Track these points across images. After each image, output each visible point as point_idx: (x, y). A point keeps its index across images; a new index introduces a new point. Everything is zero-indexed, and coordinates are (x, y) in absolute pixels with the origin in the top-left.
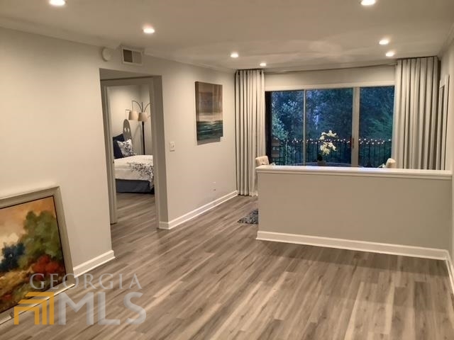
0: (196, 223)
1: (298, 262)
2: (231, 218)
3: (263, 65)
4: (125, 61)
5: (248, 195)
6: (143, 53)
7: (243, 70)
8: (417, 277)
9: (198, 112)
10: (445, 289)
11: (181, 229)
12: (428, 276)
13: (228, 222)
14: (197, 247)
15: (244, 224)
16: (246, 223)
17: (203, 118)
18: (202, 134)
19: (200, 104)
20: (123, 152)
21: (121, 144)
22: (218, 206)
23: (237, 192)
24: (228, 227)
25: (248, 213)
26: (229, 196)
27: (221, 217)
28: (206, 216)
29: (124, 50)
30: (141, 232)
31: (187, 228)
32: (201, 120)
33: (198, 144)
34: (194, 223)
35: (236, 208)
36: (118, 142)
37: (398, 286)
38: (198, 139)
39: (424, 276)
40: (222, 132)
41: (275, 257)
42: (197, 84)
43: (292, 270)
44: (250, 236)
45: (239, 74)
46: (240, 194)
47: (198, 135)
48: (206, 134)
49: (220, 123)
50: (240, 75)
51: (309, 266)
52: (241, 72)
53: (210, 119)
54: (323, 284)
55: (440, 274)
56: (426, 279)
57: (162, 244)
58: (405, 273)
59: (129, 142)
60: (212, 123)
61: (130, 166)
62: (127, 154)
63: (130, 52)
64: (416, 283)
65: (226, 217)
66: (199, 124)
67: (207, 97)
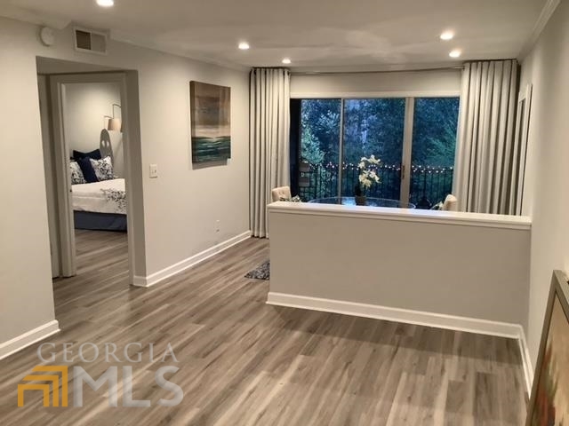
0: (187, 278)
1: (320, 338)
2: (237, 270)
3: (286, 62)
4: (78, 47)
5: (264, 237)
6: (109, 36)
7: (261, 68)
8: (480, 366)
9: (193, 124)
10: (517, 384)
11: (164, 286)
12: (494, 364)
13: (232, 275)
14: (181, 315)
15: (253, 280)
16: (256, 278)
17: (200, 132)
18: (200, 154)
19: (196, 113)
20: (98, 174)
21: (95, 162)
22: (221, 253)
23: (249, 232)
24: (231, 283)
25: (261, 263)
26: (239, 239)
27: (223, 270)
28: (203, 267)
29: (77, 31)
30: (106, 290)
31: (174, 285)
32: (198, 135)
33: (194, 168)
34: (185, 276)
35: (246, 256)
36: (91, 160)
37: (452, 379)
38: (194, 162)
39: (488, 362)
40: (229, 152)
41: (289, 331)
42: (192, 84)
43: (309, 352)
44: (259, 297)
45: (255, 73)
46: (253, 236)
47: (193, 155)
48: (205, 154)
49: (227, 140)
50: (256, 75)
51: (333, 346)
52: (258, 70)
53: (211, 135)
54: (350, 377)
55: (510, 361)
56: (491, 368)
57: (132, 309)
58: (462, 358)
59: (108, 160)
60: (215, 140)
61: (105, 194)
62: (103, 177)
63: (88, 34)
64: (478, 375)
65: (230, 269)
66: (195, 141)
67: (208, 103)
